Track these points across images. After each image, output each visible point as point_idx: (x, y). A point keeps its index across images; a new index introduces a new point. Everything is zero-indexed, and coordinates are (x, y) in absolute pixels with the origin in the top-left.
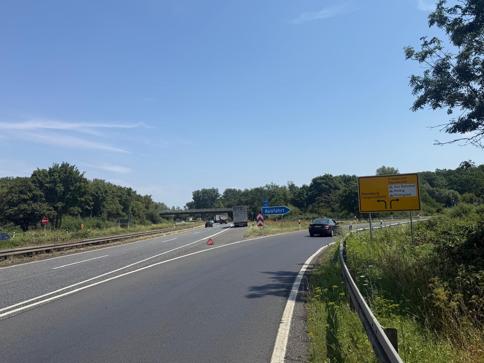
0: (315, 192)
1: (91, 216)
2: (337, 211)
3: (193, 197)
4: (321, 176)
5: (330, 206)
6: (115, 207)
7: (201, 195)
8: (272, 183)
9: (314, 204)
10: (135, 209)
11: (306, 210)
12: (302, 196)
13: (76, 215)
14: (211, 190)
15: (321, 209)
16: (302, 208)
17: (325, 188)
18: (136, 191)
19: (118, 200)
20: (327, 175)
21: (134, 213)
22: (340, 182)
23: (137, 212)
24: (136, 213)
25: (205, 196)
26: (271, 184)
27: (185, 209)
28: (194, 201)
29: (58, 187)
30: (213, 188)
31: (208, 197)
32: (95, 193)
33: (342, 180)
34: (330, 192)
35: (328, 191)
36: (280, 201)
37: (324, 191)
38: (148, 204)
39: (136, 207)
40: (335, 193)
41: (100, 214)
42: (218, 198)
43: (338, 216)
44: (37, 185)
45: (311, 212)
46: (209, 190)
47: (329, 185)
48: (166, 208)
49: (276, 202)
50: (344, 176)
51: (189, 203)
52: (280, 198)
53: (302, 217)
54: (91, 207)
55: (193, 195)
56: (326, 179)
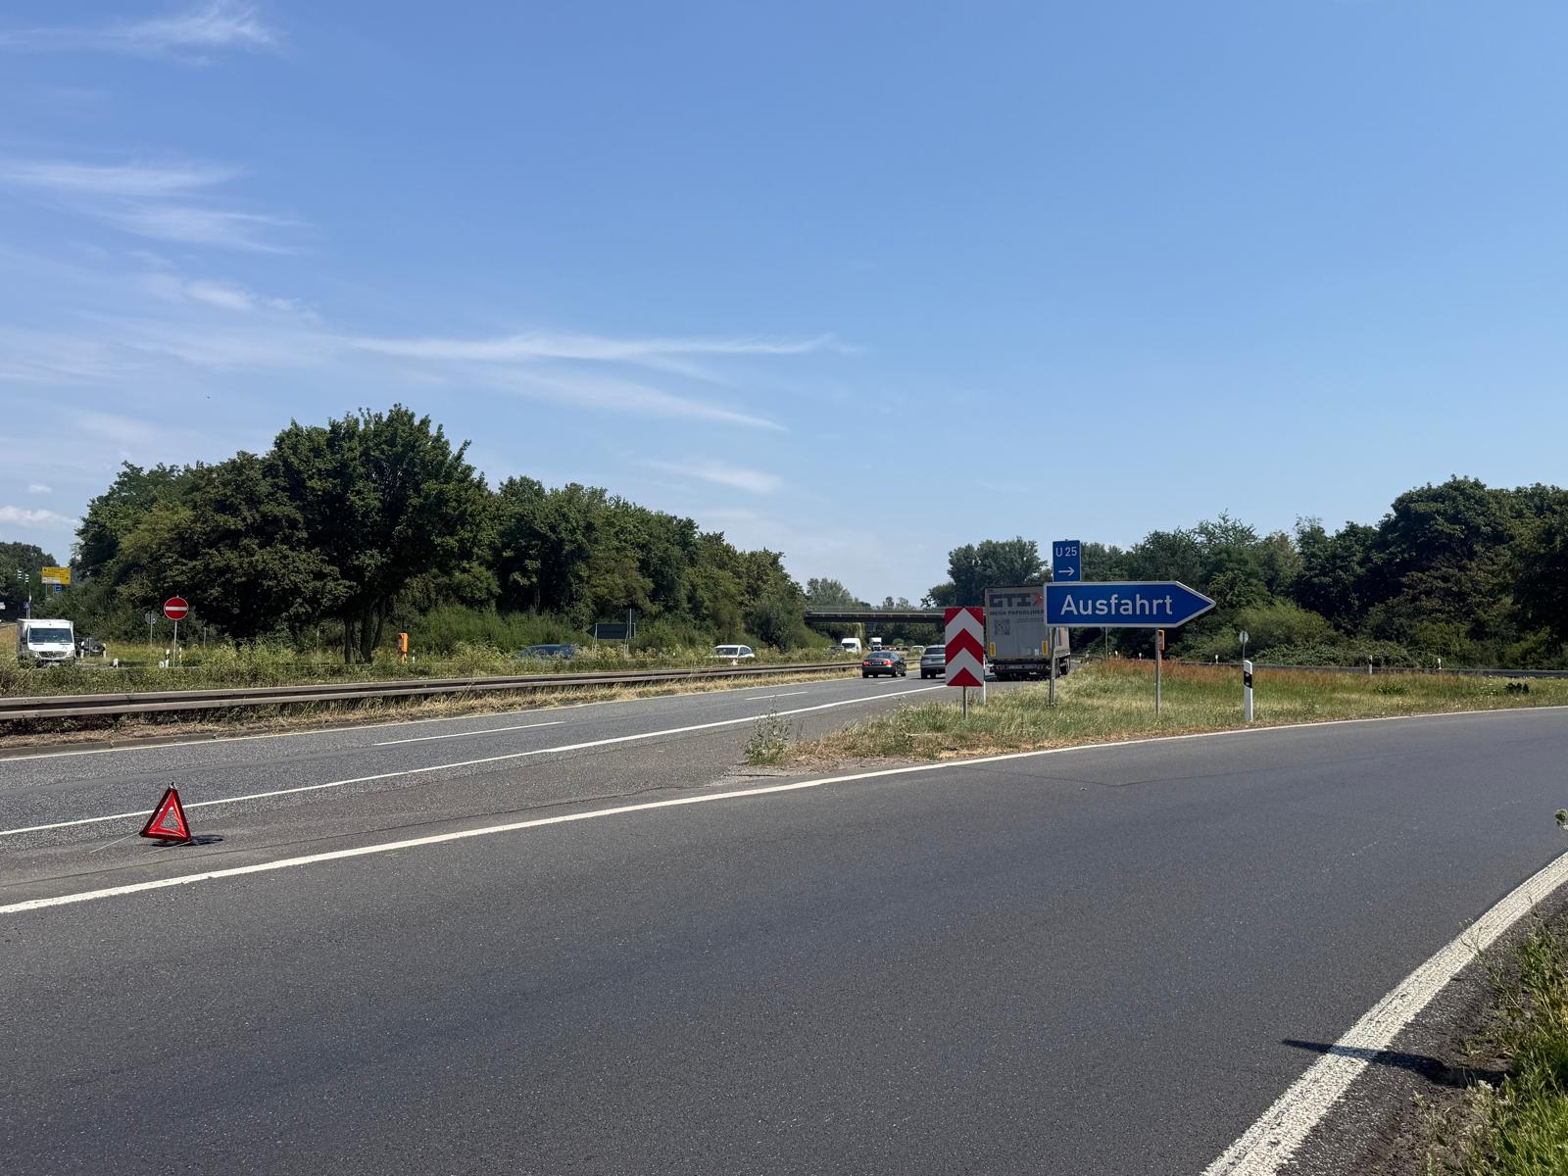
0: (1403, 551)
1: (533, 610)
2: (1496, 634)
3: (949, 567)
4: (1434, 486)
5: (1465, 613)
6: (620, 581)
7: (976, 562)
8: (1223, 519)
9: (1392, 601)
10: (702, 594)
11: (1356, 626)
12: (1341, 568)
13: (482, 603)
14: (1011, 545)
15: (1425, 623)
16: (1339, 616)
17: (1450, 536)
18: (722, 534)
19: (638, 559)
20: (1459, 482)
21: (696, 606)
22: (1520, 515)
23: (707, 603)
24: (706, 608)
25: (990, 567)
26: (1217, 521)
27: (925, 606)
28: (952, 580)
29: (359, 492)
30: (1018, 541)
31: (998, 569)
32: (545, 530)
33: (1527, 505)
34: (1472, 555)
35: (1461, 550)
36: (1250, 584)
37: (1444, 548)
38: (758, 579)
39: (706, 585)
40: (1492, 560)
41: (567, 605)
42: (1036, 574)
43: (1500, 659)
44: (283, 484)
45: (1380, 633)
46: (1003, 546)
47: (1466, 524)
48: (845, 599)
49: (1231, 589)
50: (1539, 492)
51: (938, 589)
52: (1249, 575)
53: (1338, 652)
54: (529, 578)
55: (951, 562)
56: (1454, 499)
